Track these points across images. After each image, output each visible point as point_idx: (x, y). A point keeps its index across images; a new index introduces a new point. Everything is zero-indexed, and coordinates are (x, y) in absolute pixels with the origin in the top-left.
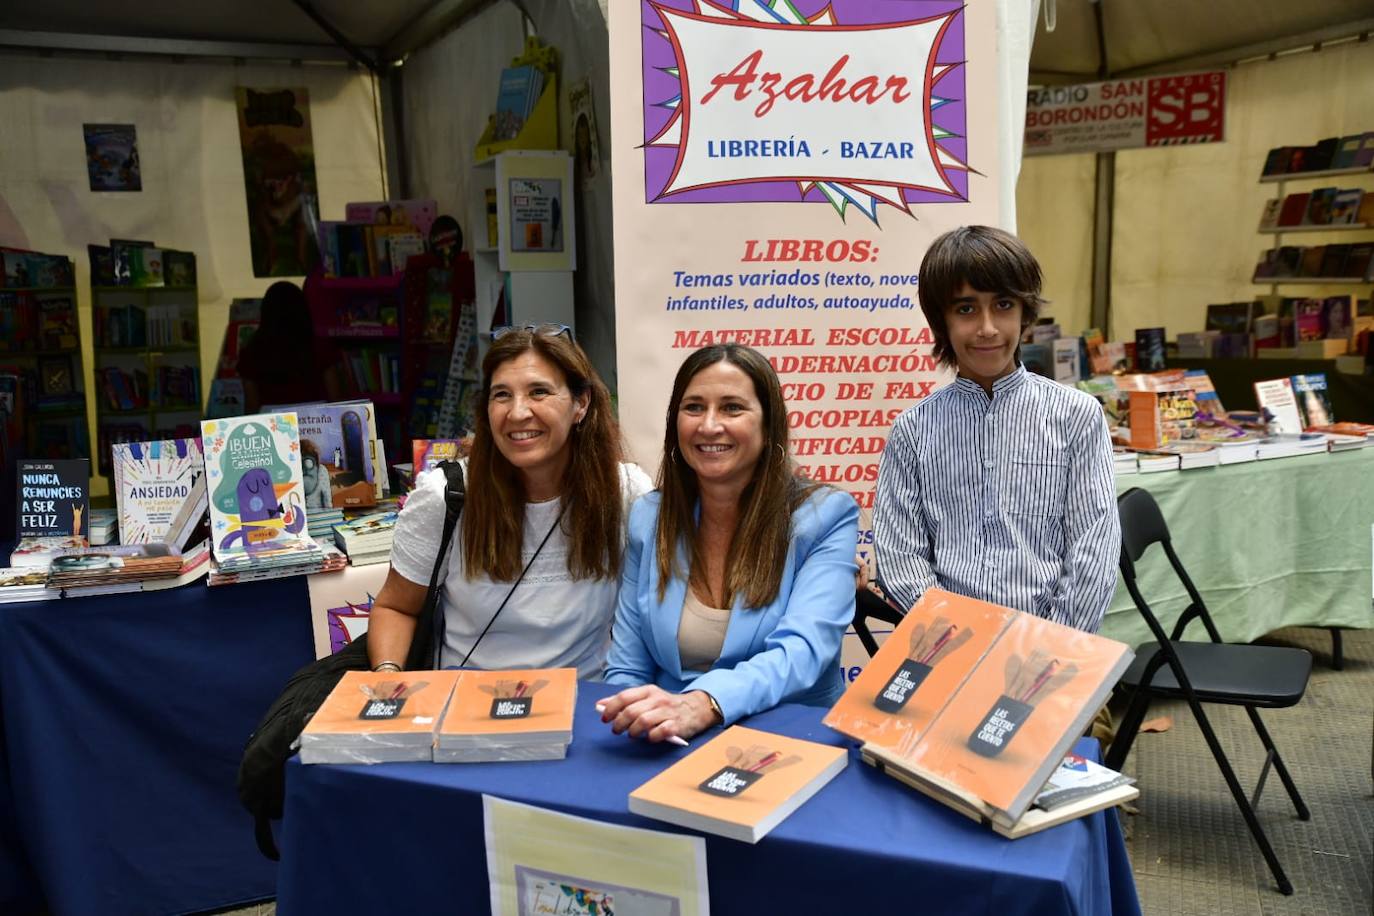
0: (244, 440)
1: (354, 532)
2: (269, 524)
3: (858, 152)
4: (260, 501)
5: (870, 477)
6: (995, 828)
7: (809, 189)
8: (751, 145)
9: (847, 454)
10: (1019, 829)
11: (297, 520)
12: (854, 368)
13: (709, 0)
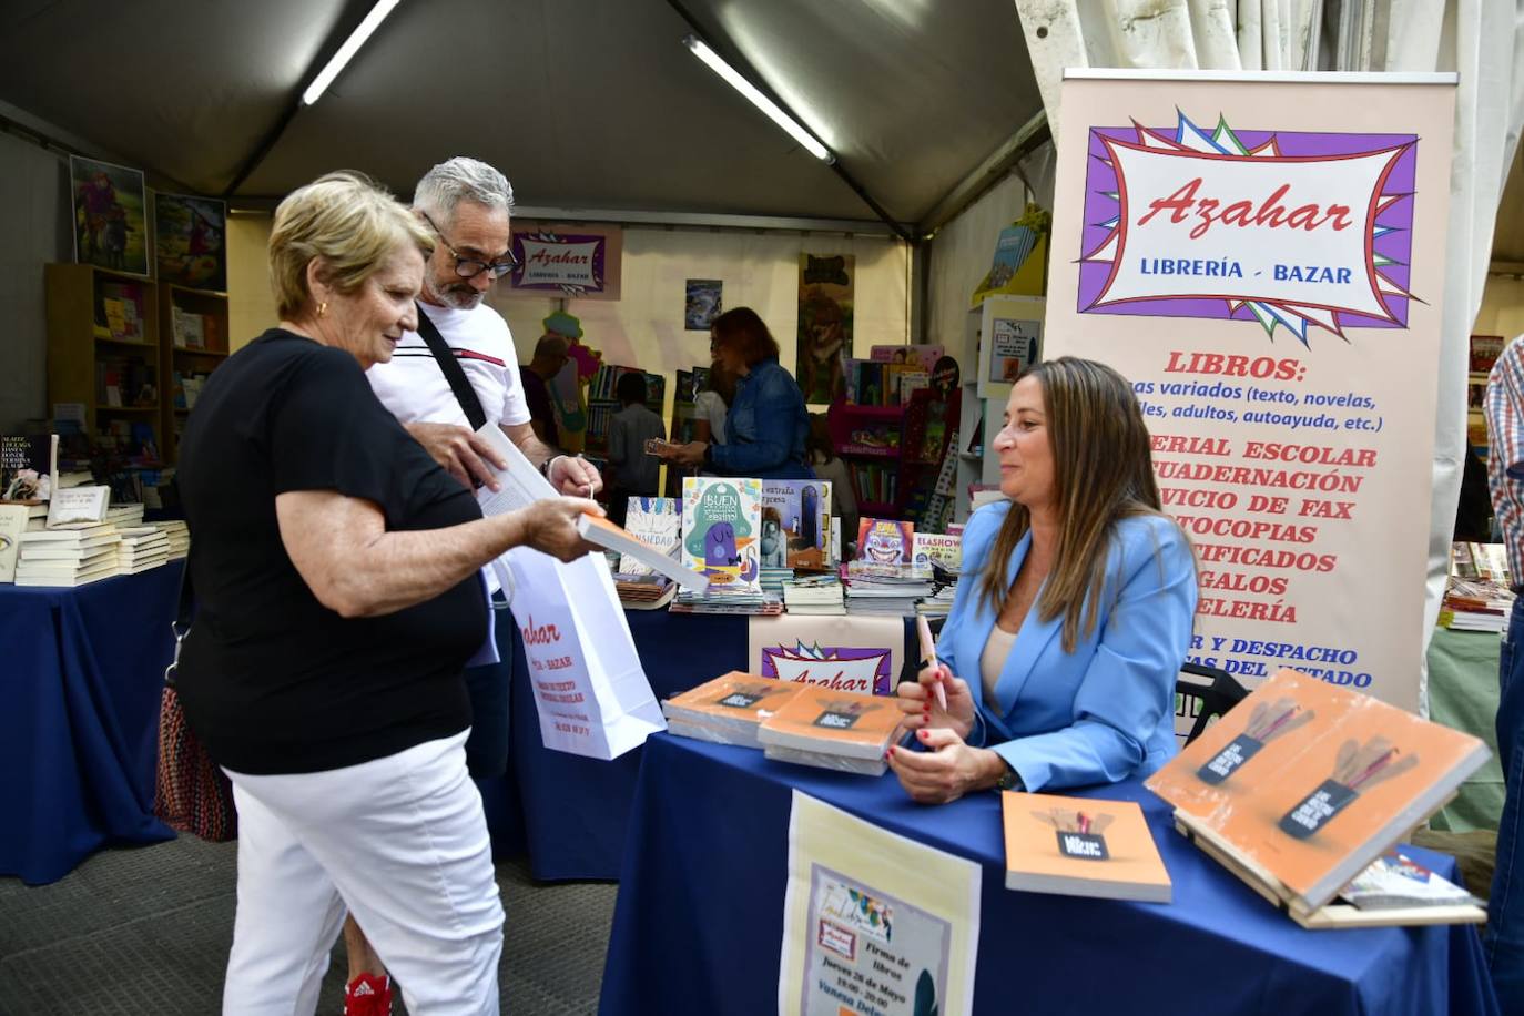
0: (716, 497)
1: (795, 587)
2: (727, 570)
3: (1292, 275)
4: (723, 550)
5: (1276, 590)
6: (1292, 914)
7: (1238, 307)
8: (1184, 264)
9: (1254, 565)
10: (1316, 920)
11: (751, 571)
12: (1270, 481)
13: (1153, 133)
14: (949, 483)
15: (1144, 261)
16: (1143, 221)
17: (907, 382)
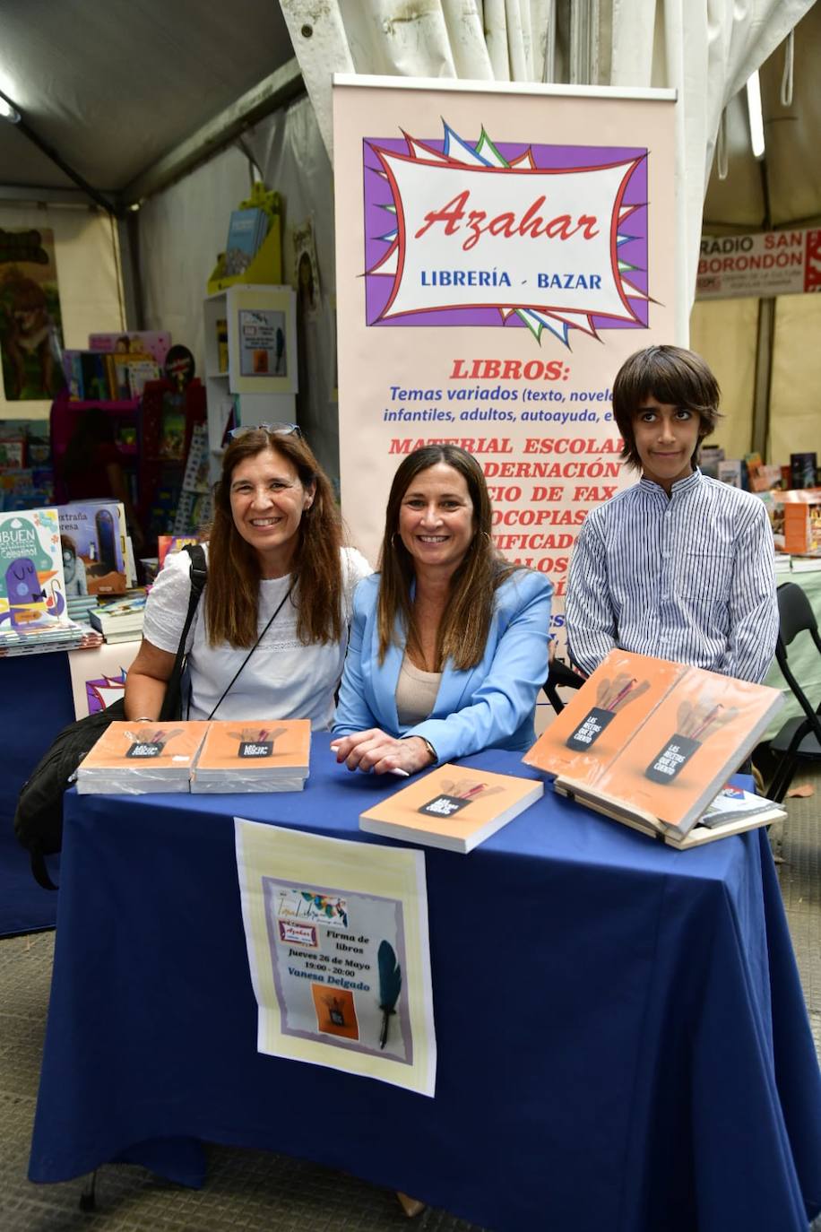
0: (11, 533)
1: (108, 615)
2: (33, 607)
3: (553, 283)
4: (27, 589)
5: (560, 569)
6: (668, 841)
7: (510, 315)
8: (459, 276)
9: (539, 549)
10: (687, 842)
11: (58, 604)
12: (548, 472)
13: (424, 144)
14: (197, 478)
15: (424, 274)
16: (419, 235)
17: (135, 374)
